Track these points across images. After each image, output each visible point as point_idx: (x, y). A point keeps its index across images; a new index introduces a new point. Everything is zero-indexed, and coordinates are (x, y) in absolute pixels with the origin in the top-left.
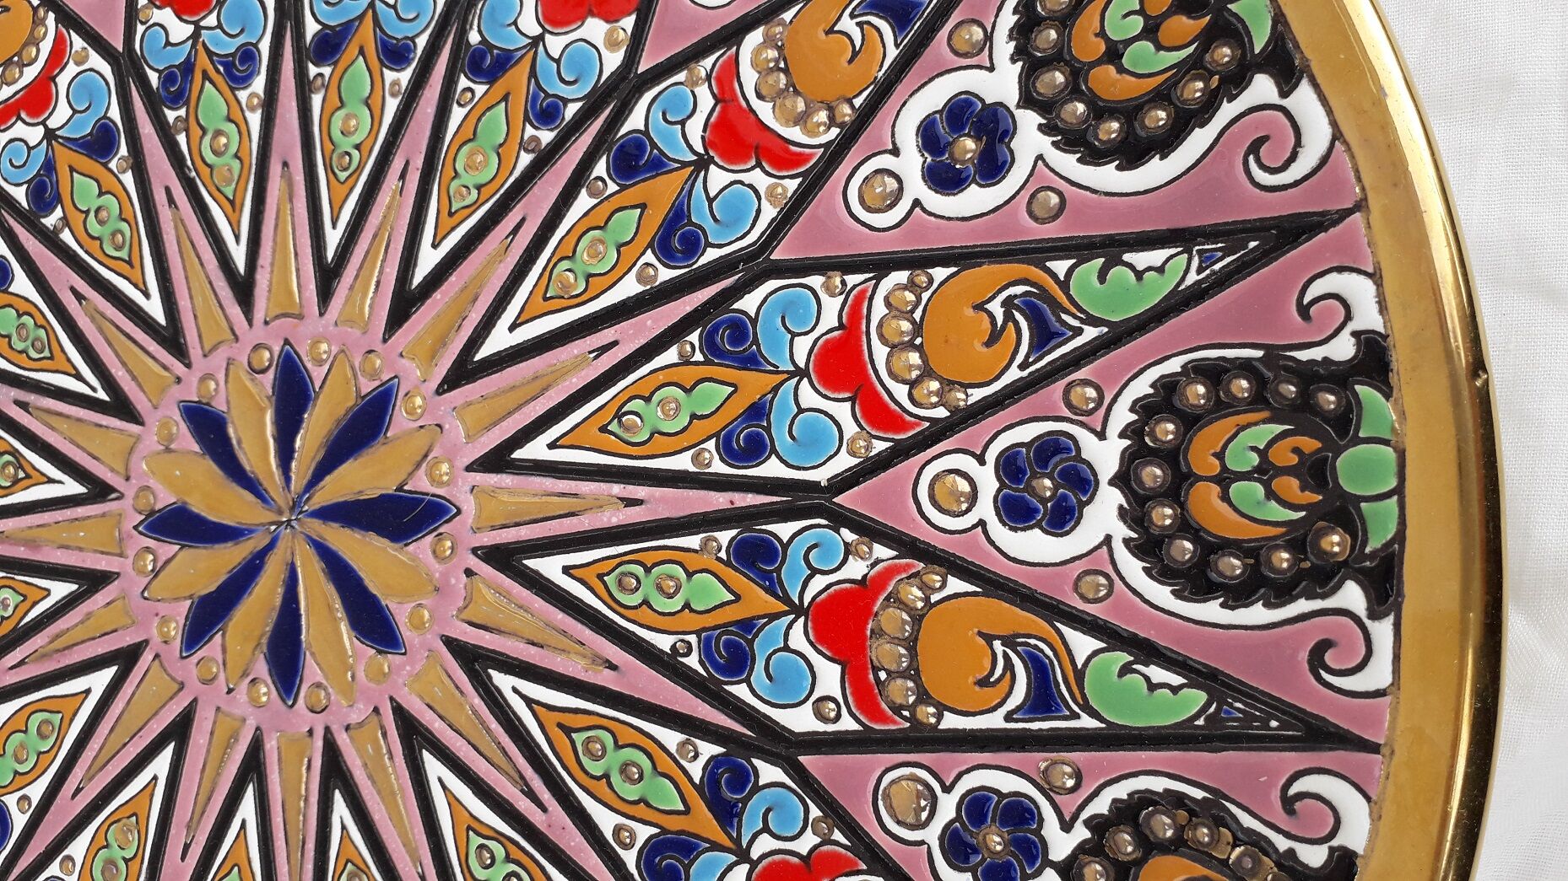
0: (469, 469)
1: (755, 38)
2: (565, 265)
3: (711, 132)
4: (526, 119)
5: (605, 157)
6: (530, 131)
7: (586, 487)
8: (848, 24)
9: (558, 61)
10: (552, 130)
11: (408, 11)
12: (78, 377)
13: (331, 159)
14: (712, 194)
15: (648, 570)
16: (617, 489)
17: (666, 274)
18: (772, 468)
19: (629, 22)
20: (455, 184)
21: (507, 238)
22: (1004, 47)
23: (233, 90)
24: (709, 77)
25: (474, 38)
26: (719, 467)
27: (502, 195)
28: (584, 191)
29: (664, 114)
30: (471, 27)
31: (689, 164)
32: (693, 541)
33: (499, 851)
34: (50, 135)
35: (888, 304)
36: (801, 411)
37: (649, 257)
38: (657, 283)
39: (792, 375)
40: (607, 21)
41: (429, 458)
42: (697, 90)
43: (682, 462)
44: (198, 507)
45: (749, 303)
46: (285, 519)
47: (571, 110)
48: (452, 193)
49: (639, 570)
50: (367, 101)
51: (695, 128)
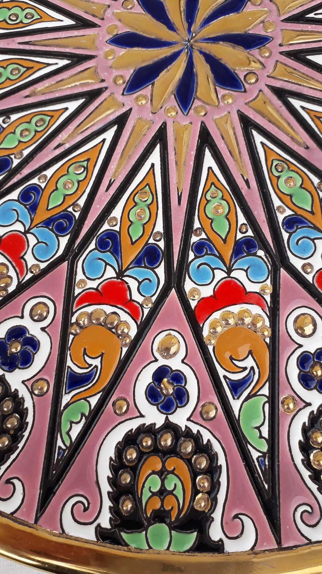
0: (131, 110)
1: (133, 332)
2: (149, 201)
3: (125, 287)
4: (208, 239)
5: (163, 249)
6: (203, 236)
7: (79, 138)
8: (96, 362)
9: (213, 270)
10: (194, 243)
11: (303, 243)
14: (108, 267)
15: (36, 131)
16: (67, 146)
17: (106, 227)
18: (15, 195)
19: (193, 304)
20: (220, 195)
21: (181, 193)
22: (23, 393)
24: (142, 306)
25: (261, 253)
26: (35, 181)
27: (196, 205)
28: (162, 231)
29: (150, 281)
30: (265, 255)
31: (126, 271)
32: (26, 152)
35: (10, 277)
36: (18, 220)
37: (117, 228)
38: (106, 222)
39: (29, 229)
40: (203, 298)
41: (150, 101)
42: (143, 298)
43: (49, 173)
45: (64, 241)
46: (192, 41)
47: (191, 256)
48: (219, 191)
49: (39, 129)
50: (291, 196)
51: (133, 284)
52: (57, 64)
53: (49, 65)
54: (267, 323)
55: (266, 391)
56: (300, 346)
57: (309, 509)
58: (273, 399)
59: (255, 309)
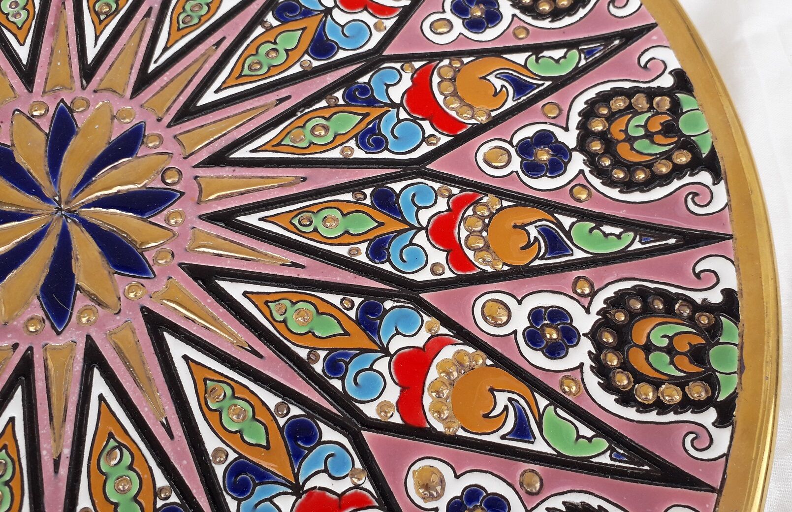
0: (89, 338)
2: (229, 392)
3: (319, 494)
4: (331, 350)
5: (303, 413)
6: (322, 354)
7: (69, 429)
9: (371, 369)
10: (323, 371)
11: (407, 255)
12: (165, 49)
13: (307, 212)
14: (275, 500)
15: (8, 482)
16: (67, 452)
17: (219, 470)
19: (397, 419)
20: (287, 303)
21: (249, 346)
23: (356, 136)
24: (357, 487)
25: (388, 304)
27: (279, 338)
28: (280, 400)
29: (332, 455)
30: (395, 301)
31: (297, 479)
34: (328, 11)
37: (232, 456)
38: (214, 465)
40: (397, 403)
41: (98, 307)
42: (348, 478)
43: (84, 503)
44: (74, 142)
46: (62, 206)
47: (337, 384)
48: (281, 302)
49: (7, 477)
50: (347, 232)
51: (322, 481)
54: (470, 350)
55: (543, 402)
56: (515, 332)
58: (557, 400)
59: (448, 353)
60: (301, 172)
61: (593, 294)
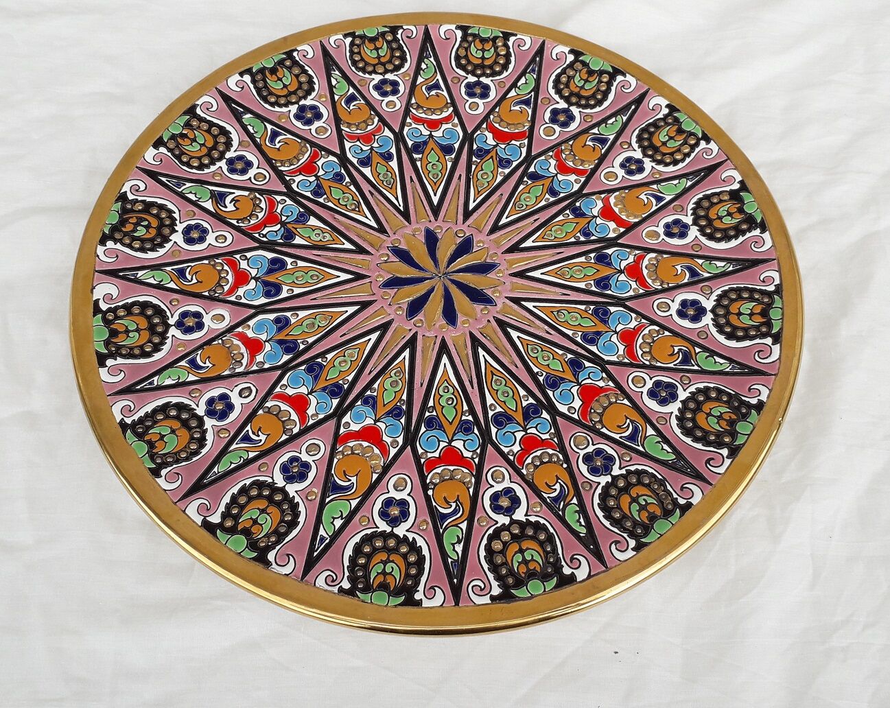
0: (507, 298)
1: (653, 255)
2: (567, 269)
3: (628, 267)
4: (580, 231)
5: (595, 254)
6: (579, 234)
7: (538, 322)
8: (679, 268)
9: (597, 225)
10: (585, 238)
11: (563, 186)
12: (397, 199)
13: (516, 203)
14: (619, 280)
15: (542, 351)
16: (546, 327)
17: (594, 288)
18: (594, 349)
19: (622, 230)
20: (549, 232)
22: (714, 297)
23: (498, 167)
24: (635, 255)
25: (578, 204)
26: (579, 339)
27: (560, 243)
28: (584, 257)
29: (618, 255)
30: (578, 202)
31: (617, 270)
32: (560, 352)
33: (451, 390)
34: (431, 136)
35: (649, 331)
36: (610, 340)
37: (592, 282)
38: (590, 289)
39: (613, 331)
40: (617, 226)
42: (630, 256)
43: (570, 333)
44: (413, 254)
45: (612, 309)
46: (439, 275)
47: (593, 238)
48: (547, 233)
49: (540, 350)
50: (536, 197)
51: (624, 264)
52: (484, 356)
53: (486, 361)
54: (617, 193)
55: (655, 187)
56: (623, 176)
57: (704, 154)
58: (658, 182)
59: (612, 200)
60: (498, 193)
61: (630, 144)
